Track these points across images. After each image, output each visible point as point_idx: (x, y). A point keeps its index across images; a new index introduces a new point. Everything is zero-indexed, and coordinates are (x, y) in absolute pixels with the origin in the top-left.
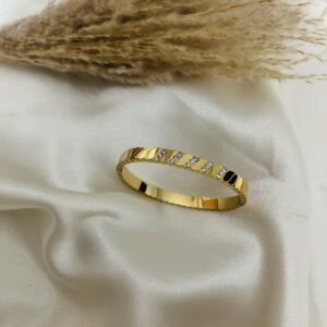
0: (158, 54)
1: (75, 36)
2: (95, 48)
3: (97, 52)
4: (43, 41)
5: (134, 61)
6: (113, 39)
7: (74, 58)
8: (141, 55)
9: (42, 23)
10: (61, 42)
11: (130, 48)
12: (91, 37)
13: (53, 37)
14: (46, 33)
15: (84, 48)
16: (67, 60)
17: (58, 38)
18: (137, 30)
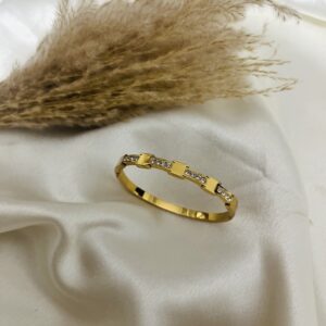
0: (131, 101)
1: (47, 96)
2: (69, 105)
3: (72, 108)
4: (15, 105)
5: (109, 109)
6: (85, 94)
7: (50, 116)
8: (115, 104)
9: (11, 90)
10: (34, 104)
11: (104, 101)
12: (63, 95)
13: (25, 101)
14: (18, 98)
15: (58, 106)
16: (43, 119)
17: (30, 101)
18: (105, 82)
